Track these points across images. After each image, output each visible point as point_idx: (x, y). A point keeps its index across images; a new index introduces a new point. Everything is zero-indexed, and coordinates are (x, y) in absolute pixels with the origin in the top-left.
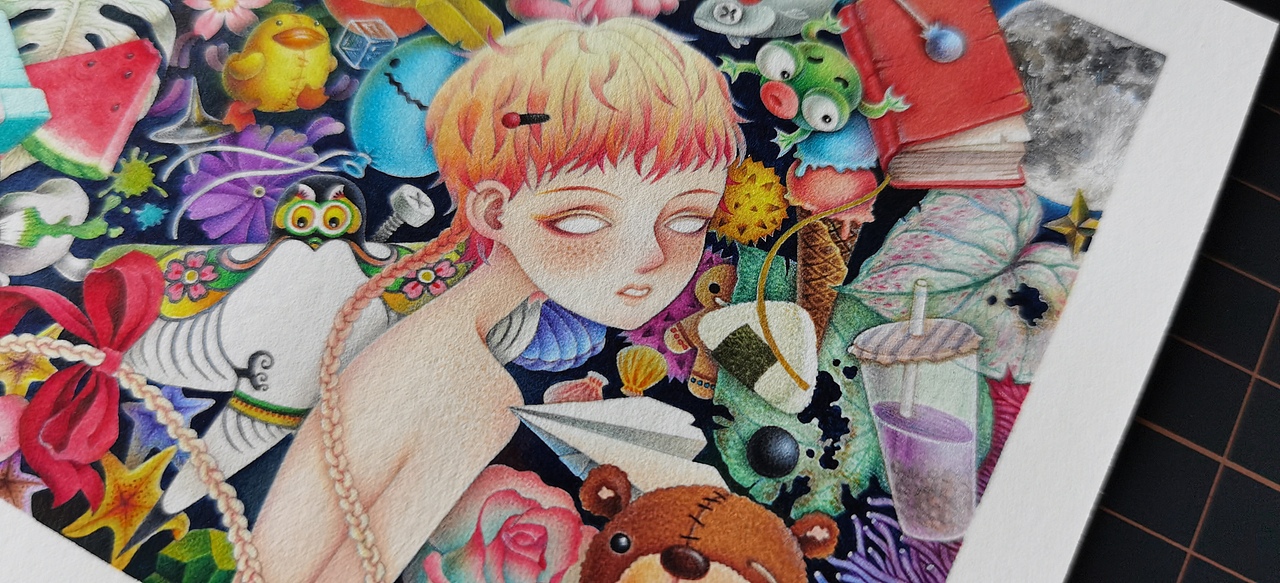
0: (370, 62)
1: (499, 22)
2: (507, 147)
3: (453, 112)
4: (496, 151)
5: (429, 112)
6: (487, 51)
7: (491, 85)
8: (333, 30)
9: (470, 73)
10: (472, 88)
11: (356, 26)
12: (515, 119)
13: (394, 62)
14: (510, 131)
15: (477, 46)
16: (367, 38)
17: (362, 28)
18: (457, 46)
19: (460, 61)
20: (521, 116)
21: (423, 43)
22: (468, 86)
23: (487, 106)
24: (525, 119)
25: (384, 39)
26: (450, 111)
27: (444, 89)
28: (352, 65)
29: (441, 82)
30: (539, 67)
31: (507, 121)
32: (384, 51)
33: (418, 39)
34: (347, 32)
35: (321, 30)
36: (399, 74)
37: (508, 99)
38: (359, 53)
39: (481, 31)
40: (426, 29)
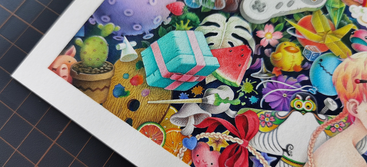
1: (350, 51)
2: (357, 89)
3: (340, 77)
4: (354, 90)
5: (333, 76)
6: (347, 60)
7: (350, 70)
9: (343, 66)
12: (358, 81)
13: (321, 60)
14: (357, 85)
16: (312, 52)
17: (310, 48)
18: (339, 57)
20: (360, 80)
21: (328, 55)
22: (343, 70)
23: (350, 76)
24: (362, 81)
25: (317, 52)
26: (339, 77)
27: (337, 70)
28: (309, 60)
29: (336, 68)
30: (364, 66)
31: (356, 81)
33: (327, 53)
34: (306, 50)
35: (298, 48)
37: (356, 75)
38: (310, 56)
39: (345, 53)
40: (329, 51)
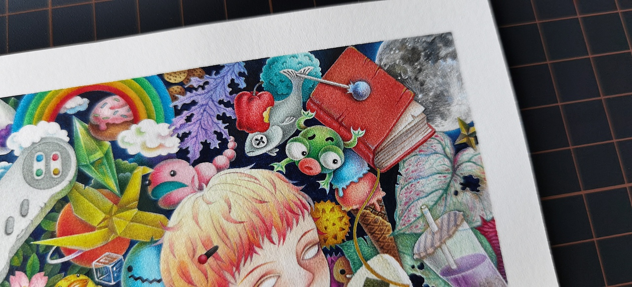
0: (118, 277)
1: (162, 217)
2: (210, 273)
3: (174, 273)
4: (207, 278)
5: (163, 280)
6: (168, 235)
7: (182, 250)
8: (89, 273)
9: (168, 250)
10: (174, 255)
11: (98, 264)
12: (204, 258)
13: (130, 269)
14: (206, 265)
15: (162, 236)
16: (108, 266)
17: (102, 263)
19: (159, 248)
20: (206, 254)
21: (136, 250)
22: (172, 256)
23: (187, 260)
24: (209, 255)
26: (173, 274)
27: (162, 266)
29: (159, 263)
30: (196, 225)
31: (202, 261)
32: (121, 266)
33: (132, 249)
34: (96, 270)
35: (83, 277)
36: (137, 273)
37: (194, 251)
39: (157, 226)
40: (132, 243)
